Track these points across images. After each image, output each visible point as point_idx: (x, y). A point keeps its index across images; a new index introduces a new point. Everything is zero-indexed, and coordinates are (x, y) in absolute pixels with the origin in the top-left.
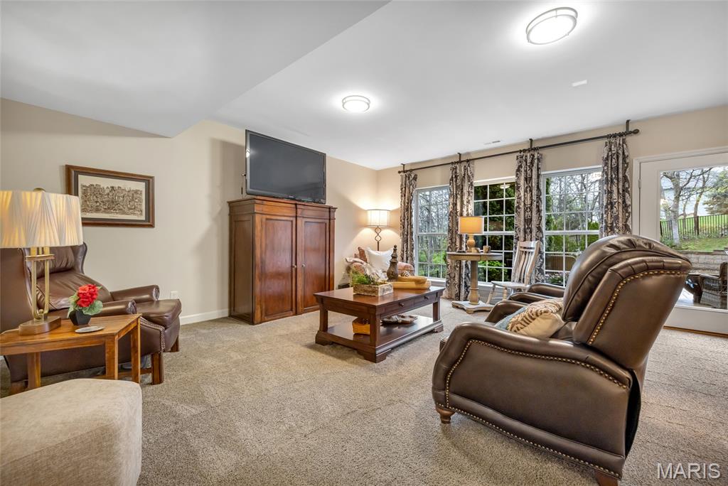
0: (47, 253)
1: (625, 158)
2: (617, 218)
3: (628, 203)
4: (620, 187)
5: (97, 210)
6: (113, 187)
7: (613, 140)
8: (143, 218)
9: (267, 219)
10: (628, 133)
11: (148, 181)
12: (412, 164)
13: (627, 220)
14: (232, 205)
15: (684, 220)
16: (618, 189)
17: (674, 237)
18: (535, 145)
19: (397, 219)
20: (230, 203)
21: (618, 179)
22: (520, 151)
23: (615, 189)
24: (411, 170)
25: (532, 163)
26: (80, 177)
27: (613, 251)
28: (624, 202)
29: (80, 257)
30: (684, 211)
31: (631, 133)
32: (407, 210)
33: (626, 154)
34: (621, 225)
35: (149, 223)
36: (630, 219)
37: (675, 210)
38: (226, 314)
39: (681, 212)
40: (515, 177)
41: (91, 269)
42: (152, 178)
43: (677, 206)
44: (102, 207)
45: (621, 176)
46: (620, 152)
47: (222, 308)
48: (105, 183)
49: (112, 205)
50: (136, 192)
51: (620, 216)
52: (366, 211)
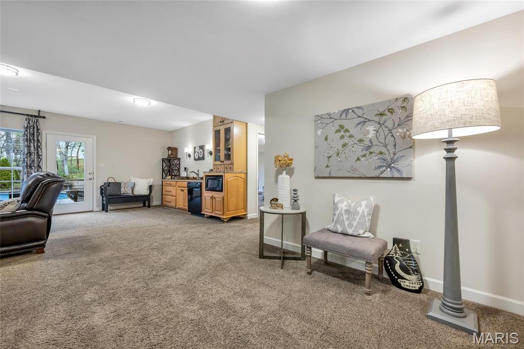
1: (38, 130)
2: (33, 161)
3: (40, 154)
4: (35, 144)
7: (30, 118)
10: (39, 117)
13: (39, 163)
15: (71, 160)
16: (34, 146)
17: (65, 171)
21: (34, 140)
23: (32, 145)
27: (42, 177)
28: (38, 153)
30: (71, 154)
31: (41, 117)
33: (39, 128)
34: (36, 165)
36: (41, 162)
37: (65, 154)
39: (69, 155)
43: (67, 152)
45: (35, 139)
46: (35, 126)
51: (36, 160)
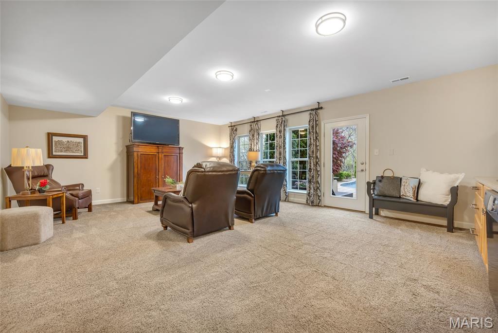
0: (30, 168)
1: (316, 121)
3: (318, 144)
5: (61, 151)
6: (68, 141)
7: (312, 112)
8: (83, 155)
9: (141, 154)
10: (318, 108)
11: (85, 138)
12: (235, 122)
13: (317, 153)
14: (127, 147)
16: (313, 137)
18: (284, 114)
19: (228, 153)
20: (127, 146)
21: (313, 132)
22: (278, 117)
24: (234, 126)
25: (282, 123)
26: (53, 137)
28: (315, 144)
29: (50, 171)
31: (320, 108)
32: (232, 147)
33: (317, 119)
34: (314, 156)
35: (85, 156)
38: (126, 201)
40: (275, 130)
41: (55, 176)
42: (87, 136)
44: (64, 150)
46: (315, 118)
47: (123, 197)
48: (65, 139)
49: (68, 149)
50: (79, 143)
52: (211, 148)
